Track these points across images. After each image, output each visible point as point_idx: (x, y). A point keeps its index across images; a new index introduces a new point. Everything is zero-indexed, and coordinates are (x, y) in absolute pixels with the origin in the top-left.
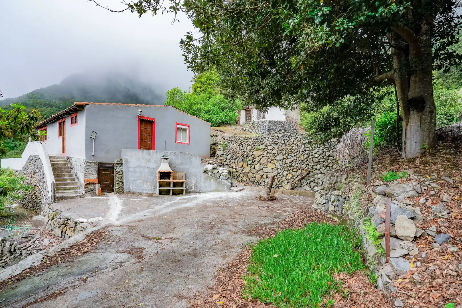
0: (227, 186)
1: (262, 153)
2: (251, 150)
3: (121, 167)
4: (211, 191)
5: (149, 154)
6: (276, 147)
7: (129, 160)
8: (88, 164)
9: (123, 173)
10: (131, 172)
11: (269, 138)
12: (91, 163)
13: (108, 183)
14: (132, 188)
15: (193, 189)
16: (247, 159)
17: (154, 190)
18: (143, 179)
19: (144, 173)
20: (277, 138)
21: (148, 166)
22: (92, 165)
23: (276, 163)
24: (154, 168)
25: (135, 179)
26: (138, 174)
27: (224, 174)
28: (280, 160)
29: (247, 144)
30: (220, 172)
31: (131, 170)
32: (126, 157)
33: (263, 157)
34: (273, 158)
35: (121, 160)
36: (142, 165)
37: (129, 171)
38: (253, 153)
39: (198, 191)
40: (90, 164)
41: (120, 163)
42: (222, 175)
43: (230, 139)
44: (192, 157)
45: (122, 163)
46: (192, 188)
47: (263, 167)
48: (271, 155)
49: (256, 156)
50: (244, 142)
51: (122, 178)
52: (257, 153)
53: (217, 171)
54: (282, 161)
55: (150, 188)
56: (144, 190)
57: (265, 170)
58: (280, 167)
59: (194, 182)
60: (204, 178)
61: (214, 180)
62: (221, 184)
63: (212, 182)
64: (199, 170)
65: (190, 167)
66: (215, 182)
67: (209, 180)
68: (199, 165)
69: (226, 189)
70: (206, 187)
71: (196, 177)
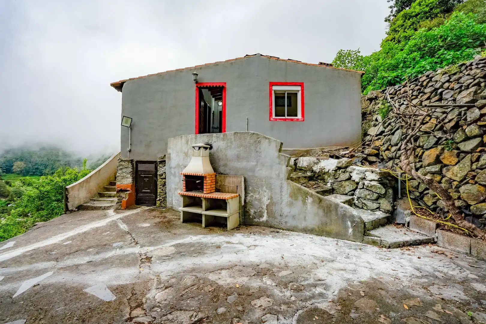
0: (353, 222)
2: (474, 101)
3: (164, 167)
4: (306, 231)
7: (171, 157)
8: (121, 163)
9: (166, 176)
10: (173, 175)
12: (125, 161)
13: (149, 191)
14: (174, 202)
15: (265, 218)
16: (459, 136)
22: (126, 164)
27: (366, 183)
29: (457, 86)
30: (356, 177)
31: (173, 171)
32: (170, 152)
35: (165, 155)
37: (171, 173)
39: (275, 223)
40: (123, 163)
41: (163, 161)
42: (360, 186)
44: (259, 142)
45: (165, 161)
46: (262, 216)
51: (164, 185)
53: (347, 175)
59: (266, 201)
60: (289, 192)
61: (314, 201)
62: (334, 213)
63: (309, 206)
64: (277, 173)
65: (256, 165)
66: (317, 205)
67: (300, 198)
68: (277, 161)
69: (350, 230)
70: (294, 217)
71: (270, 189)
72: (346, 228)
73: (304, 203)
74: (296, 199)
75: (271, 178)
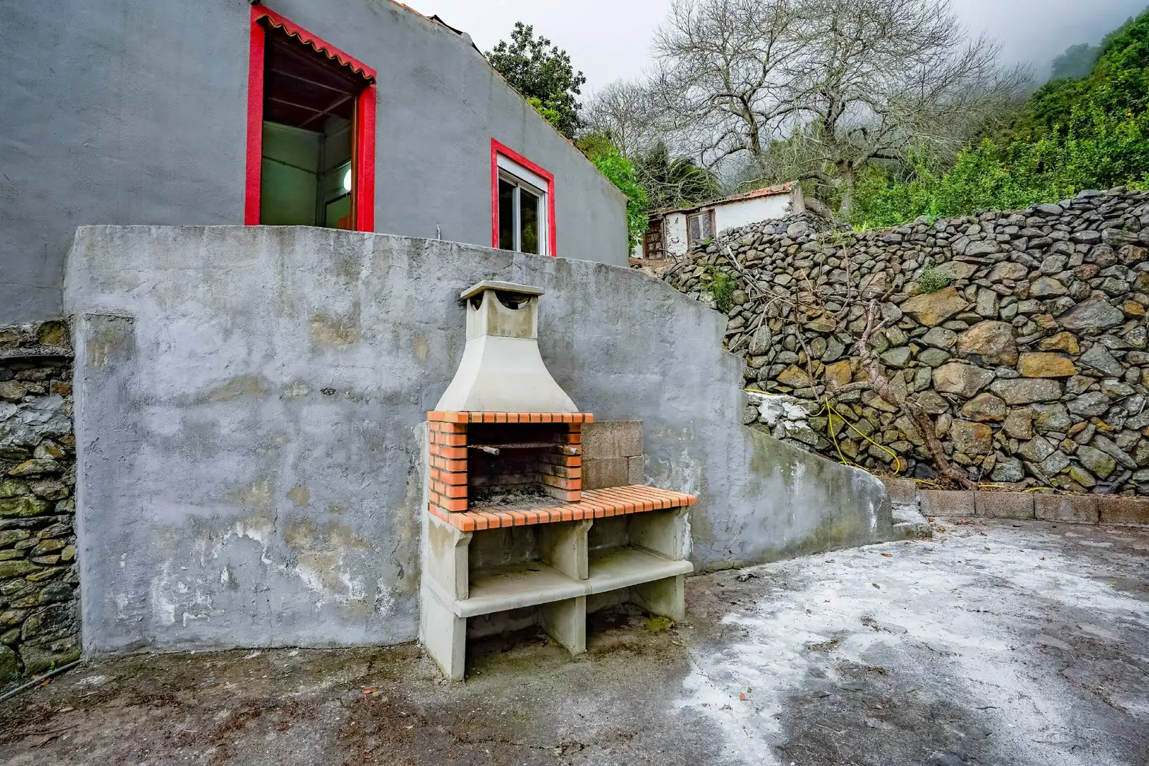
0: (878, 500)
1: (958, 303)
3: (55, 402)
4: (791, 551)
5: (347, 268)
6: (1052, 262)
7: (143, 334)
9: (70, 457)
10: (167, 446)
11: (989, 227)
14: (166, 609)
17: (397, 610)
18: (284, 506)
19: (292, 450)
20: (1036, 219)
21: (330, 377)
23: (1072, 345)
24: (392, 399)
25: (206, 512)
26: (230, 466)
28: (1102, 331)
31: (164, 422)
32: (110, 301)
33: (971, 322)
34: (1053, 324)
35: (60, 327)
36: (277, 374)
37: (141, 435)
38: (907, 307)
39: (712, 555)
41: (38, 362)
43: (751, 254)
45: (63, 364)
47: (991, 374)
48: (1025, 306)
49: (930, 320)
50: (833, 261)
52: (925, 306)
54: (1117, 330)
55: (354, 585)
56: (291, 620)
57: (1017, 391)
58: (1113, 368)
60: (749, 457)
61: (808, 472)
62: (844, 491)
63: (798, 486)
64: (718, 405)
65: (661, 384)
66: (814, 480)
67: (778, 469)
68: (717, 371)
69: (874, 521)
70: (763, 523)
71: (701, 455)
72: (866, 518)
73: (788, 480)
74: (769, 474)
75: (705, 421)
